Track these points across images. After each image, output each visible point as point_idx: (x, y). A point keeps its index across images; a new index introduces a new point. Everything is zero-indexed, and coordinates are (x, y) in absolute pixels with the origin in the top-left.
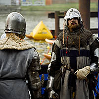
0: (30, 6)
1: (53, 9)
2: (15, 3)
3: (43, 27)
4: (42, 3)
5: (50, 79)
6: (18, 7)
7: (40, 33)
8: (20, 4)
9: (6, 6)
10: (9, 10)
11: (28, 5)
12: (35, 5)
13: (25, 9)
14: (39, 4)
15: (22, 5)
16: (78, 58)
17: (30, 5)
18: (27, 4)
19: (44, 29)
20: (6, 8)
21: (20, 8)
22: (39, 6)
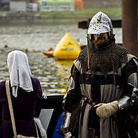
0: (52, 12)
1: (84, 16)
2: (31, 8)
3: (69, 41)
4: (69, 8)
5: (65, 116)
6: (35, 13)
7: (64, 50)
8: (38, 9)
9: (19, 12)
10: (23, 18)
11: (50, 10)
12: (60, 10)
13: (46, 16)
14: (66, 8)
15: (42, 10)
16: (102, 86)
17: (53, 10)
18: (48, 8)
19: (70, 44)
20: (18, 15)
21: (38, 15)
22: (65, 12)
